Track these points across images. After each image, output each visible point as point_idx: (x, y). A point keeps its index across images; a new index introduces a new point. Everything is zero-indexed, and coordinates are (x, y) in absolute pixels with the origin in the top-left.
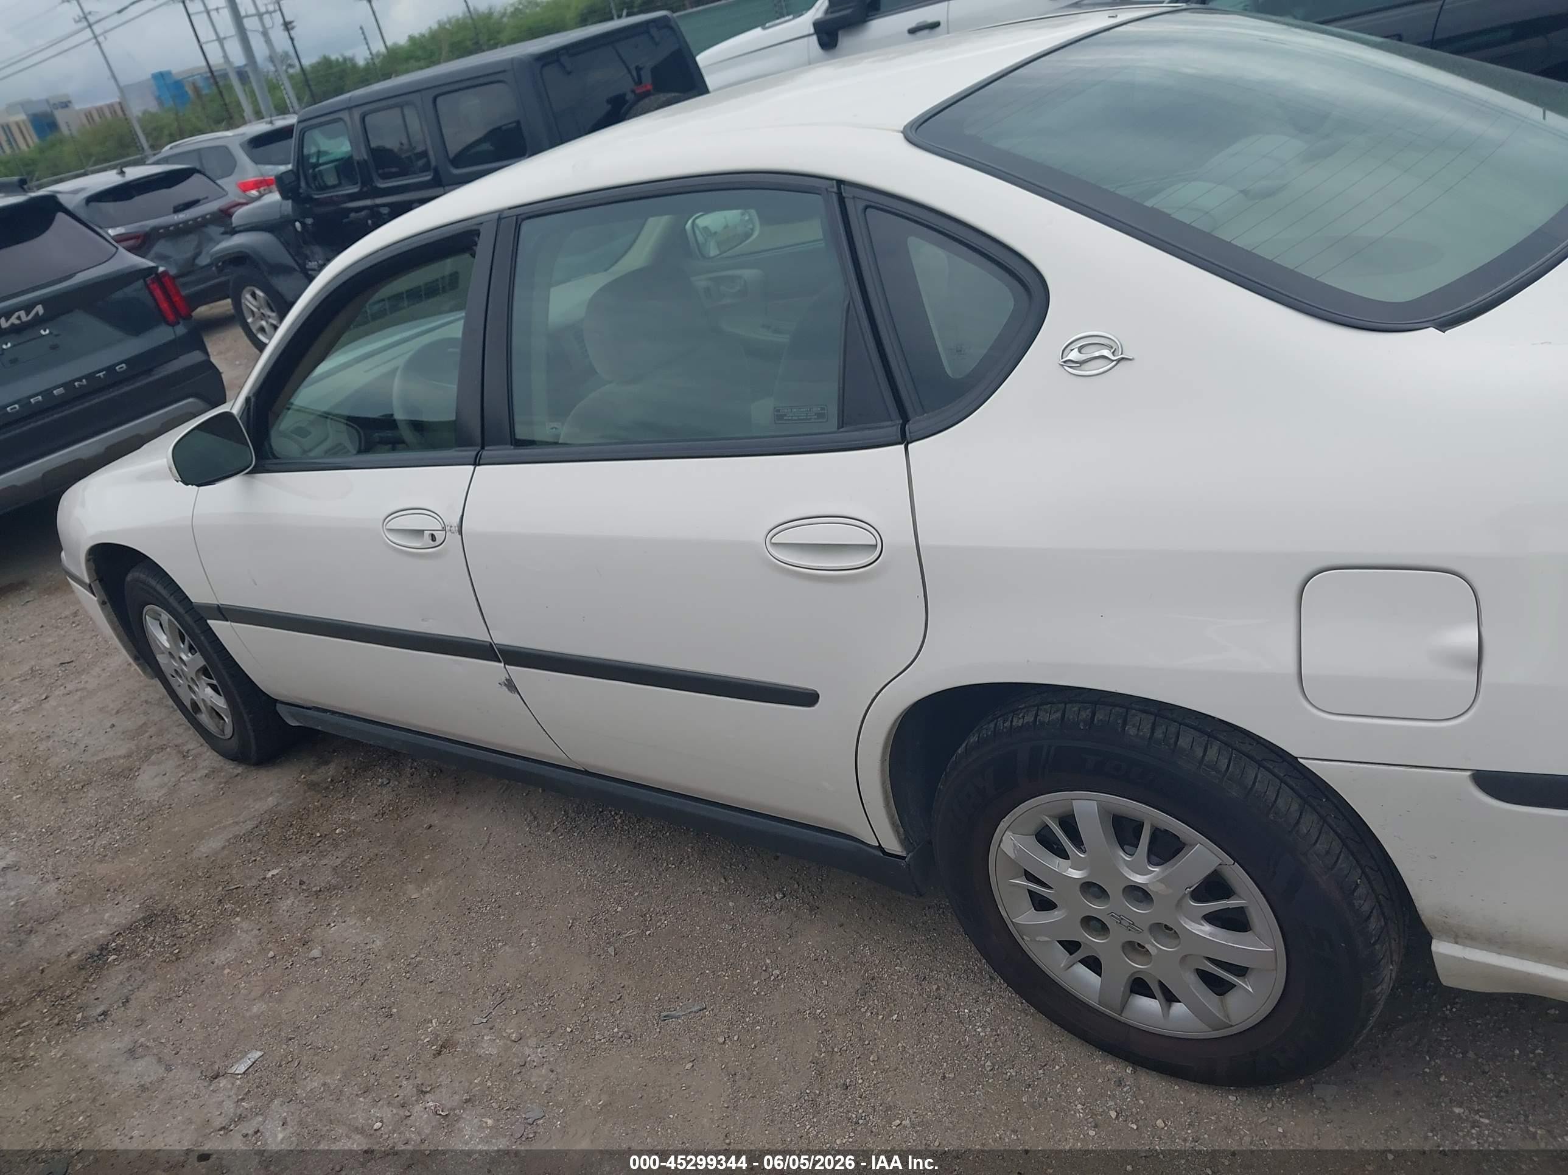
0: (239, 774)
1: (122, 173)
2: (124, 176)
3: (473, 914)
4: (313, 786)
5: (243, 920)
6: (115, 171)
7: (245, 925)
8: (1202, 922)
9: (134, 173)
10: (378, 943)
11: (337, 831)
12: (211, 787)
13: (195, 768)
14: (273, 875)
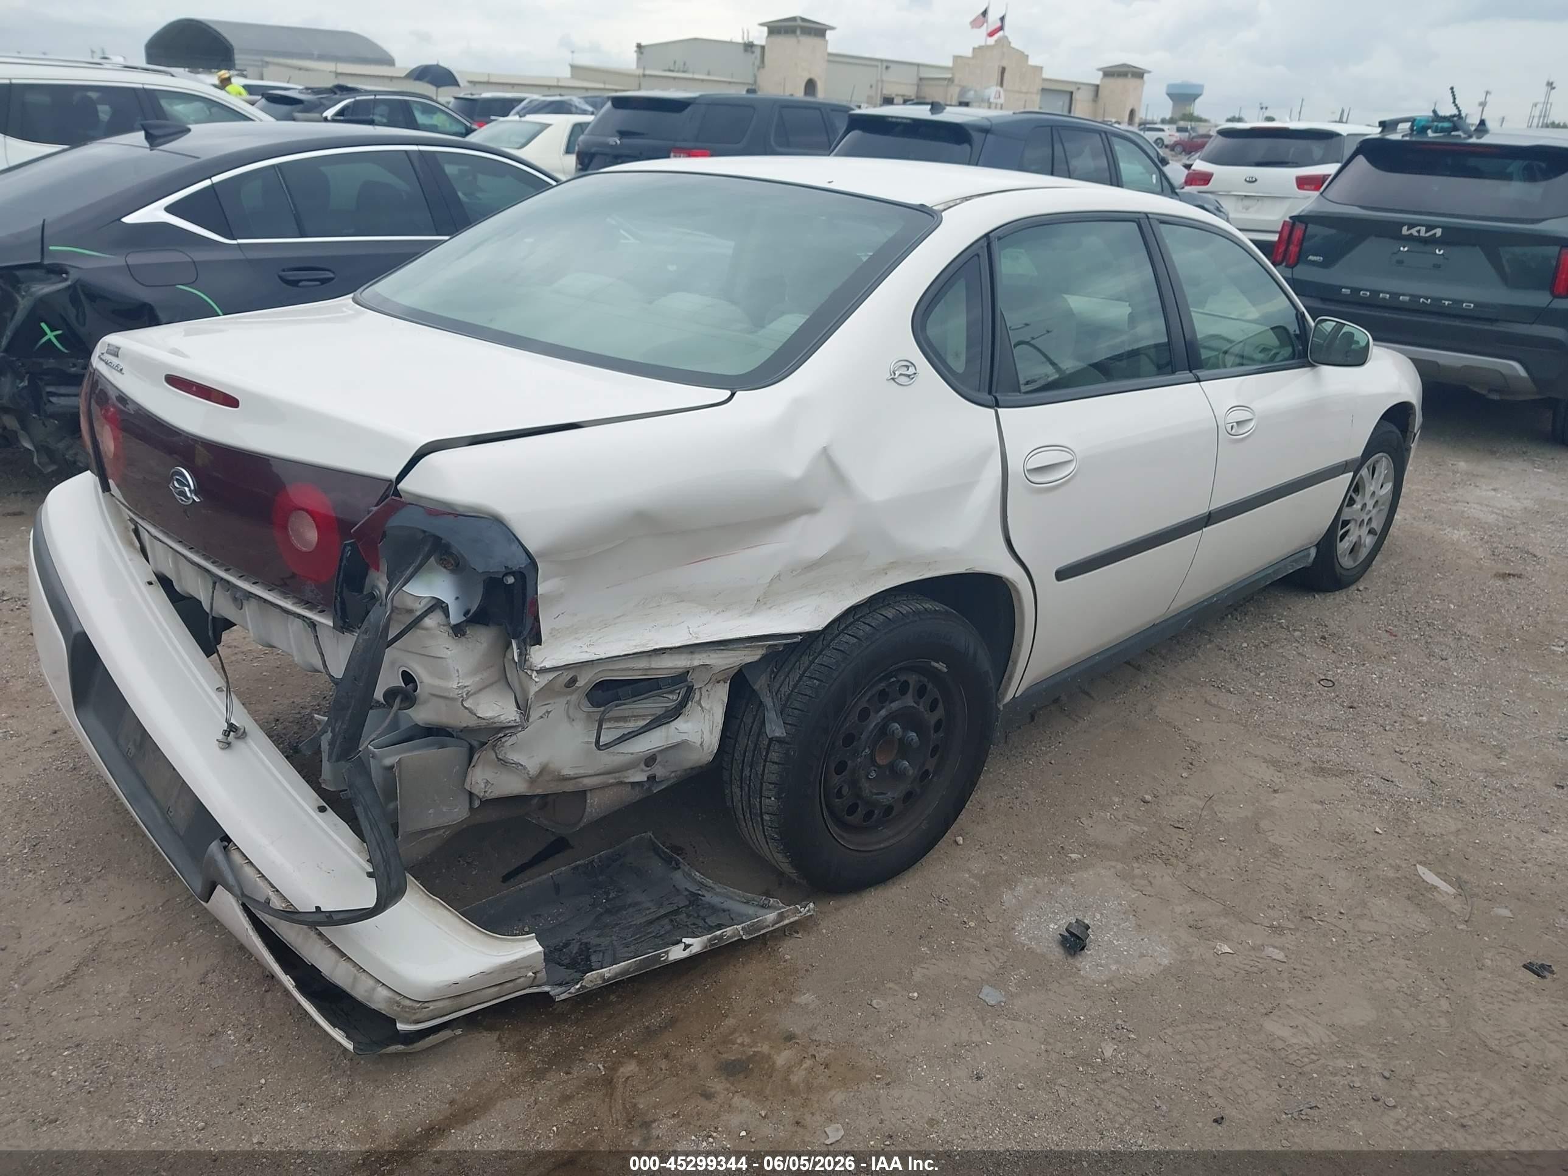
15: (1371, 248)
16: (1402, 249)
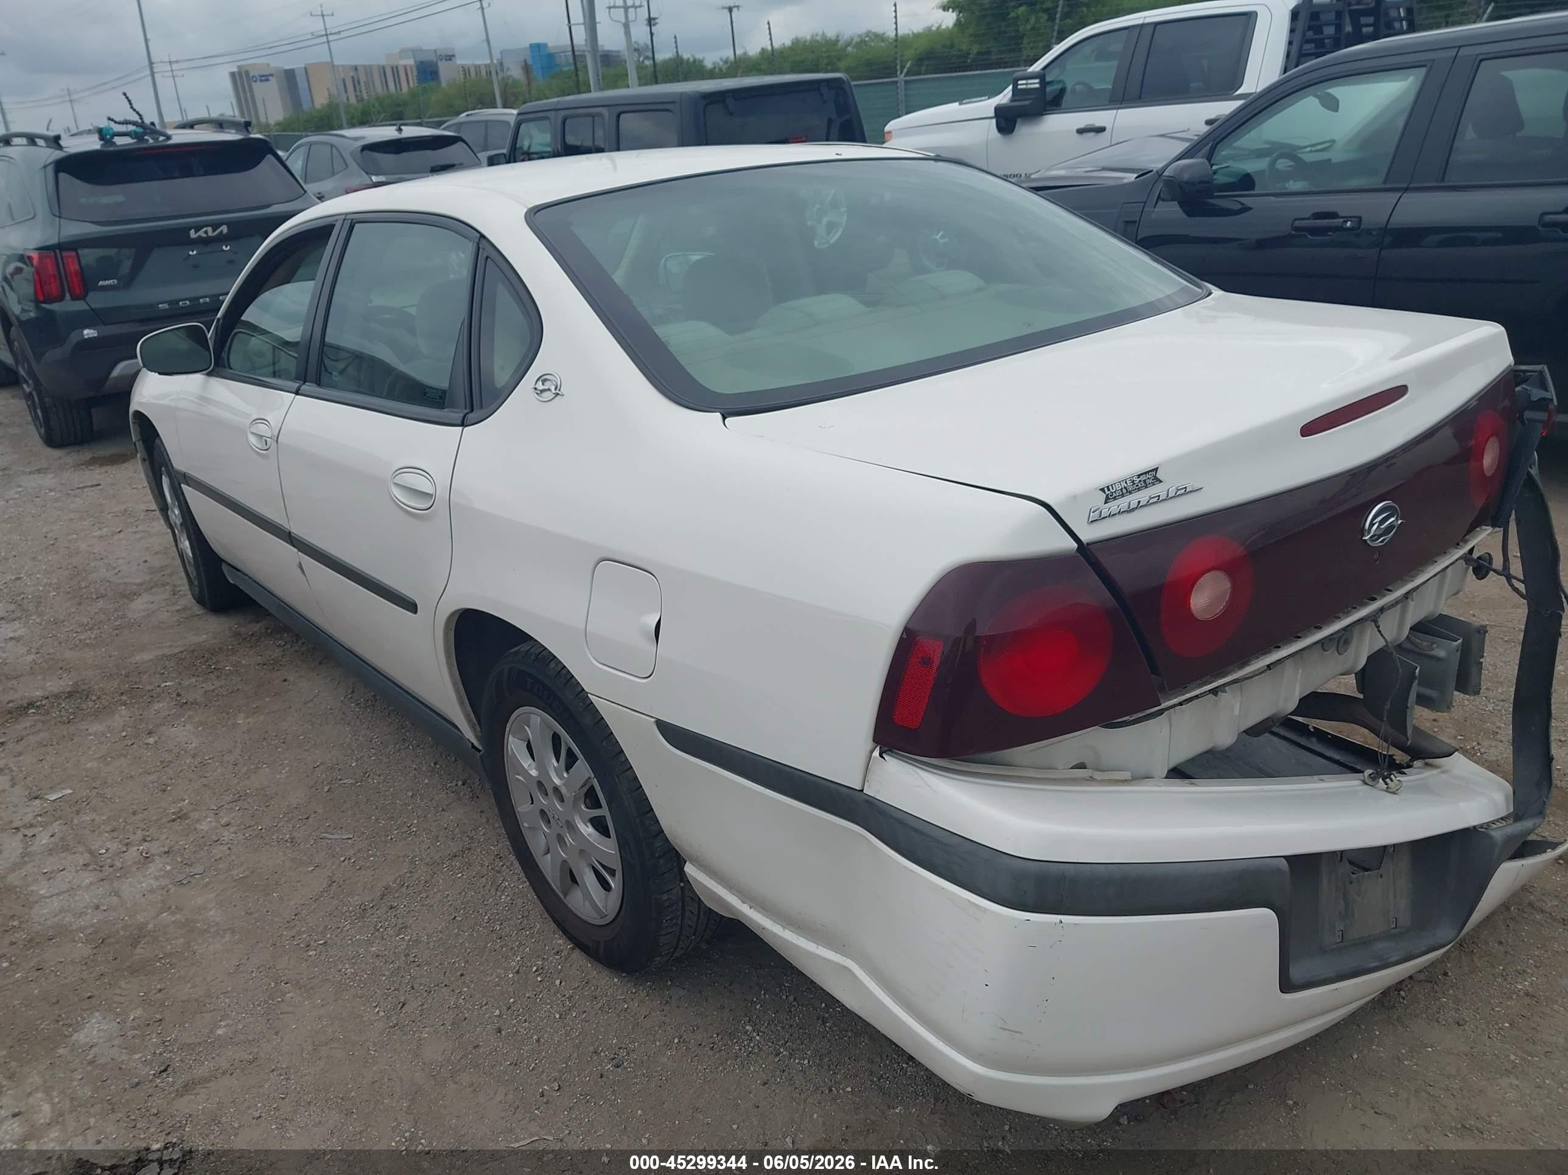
0: (198, 615)
1: (400, 130)
2: (400, 133)
3: (264, 743)
4: (237, 634)
5: (125, 709)
6: (395, 128)
7: (123, 713)
8: (588, 824)
9: (411, 131)
10: (194, 745)
11: (227, 668)
12: (175, 619)
13: (174, 604)
14: (166, 686)
15: (158, 259)
16: (191, 253)
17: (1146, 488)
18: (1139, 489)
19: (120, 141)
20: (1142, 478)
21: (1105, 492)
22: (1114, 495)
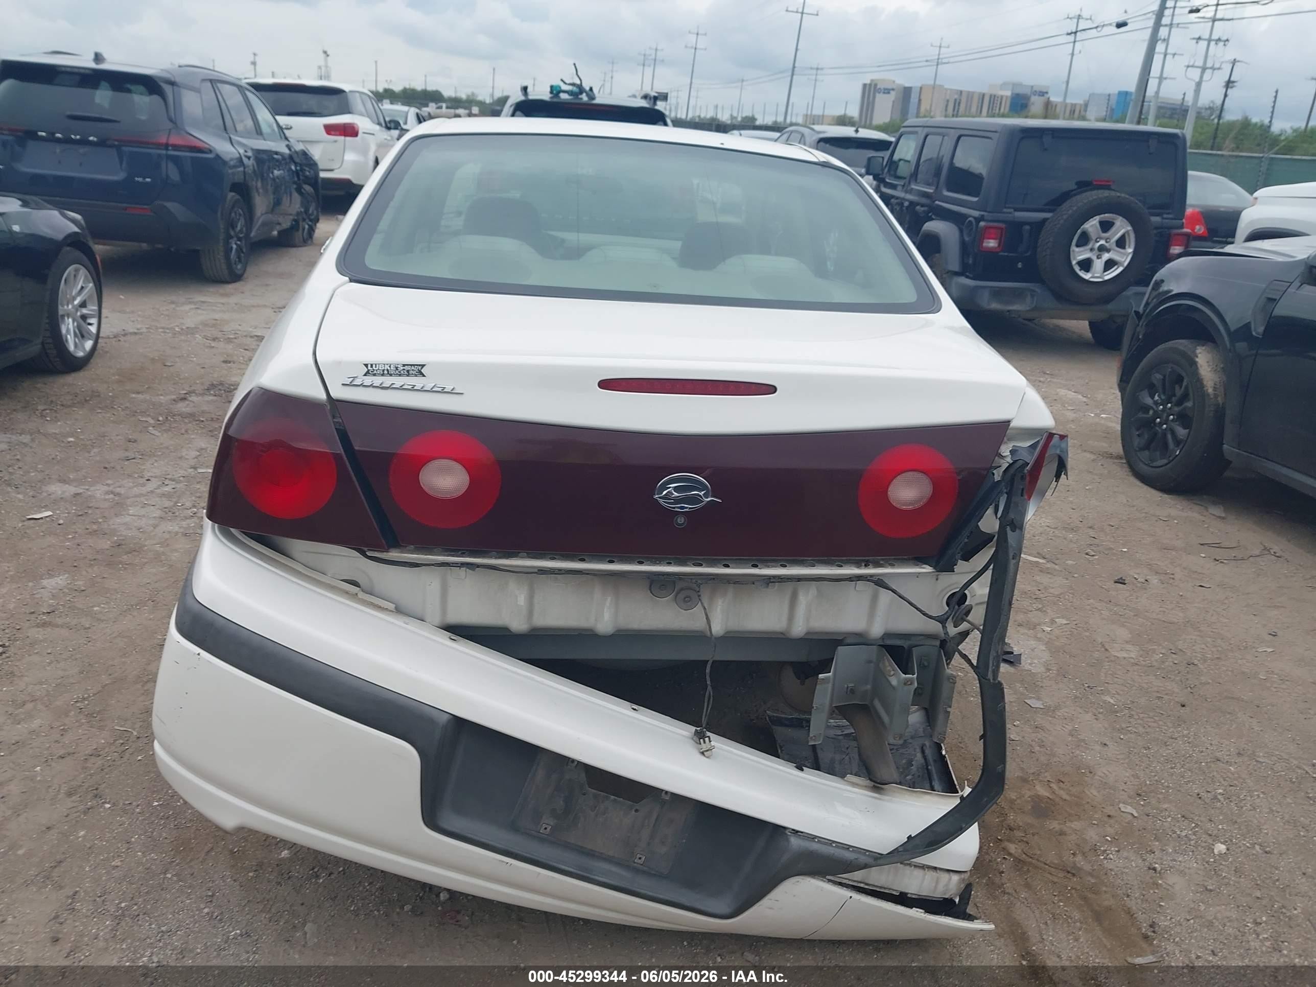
1: (857, 131)
17: (408, 376)
18: (400, 375)
19: (564, 96)
20: (406, 368)
21: (367, 367)
22: (375, 372)
